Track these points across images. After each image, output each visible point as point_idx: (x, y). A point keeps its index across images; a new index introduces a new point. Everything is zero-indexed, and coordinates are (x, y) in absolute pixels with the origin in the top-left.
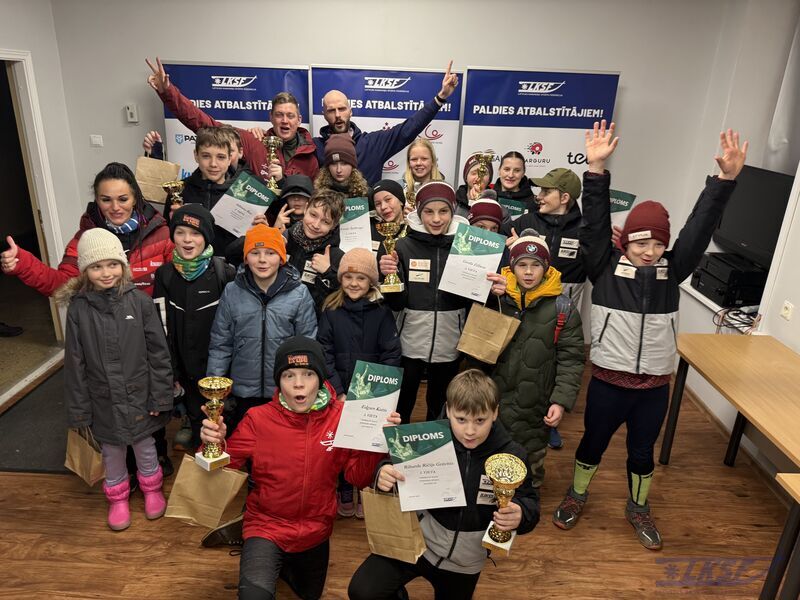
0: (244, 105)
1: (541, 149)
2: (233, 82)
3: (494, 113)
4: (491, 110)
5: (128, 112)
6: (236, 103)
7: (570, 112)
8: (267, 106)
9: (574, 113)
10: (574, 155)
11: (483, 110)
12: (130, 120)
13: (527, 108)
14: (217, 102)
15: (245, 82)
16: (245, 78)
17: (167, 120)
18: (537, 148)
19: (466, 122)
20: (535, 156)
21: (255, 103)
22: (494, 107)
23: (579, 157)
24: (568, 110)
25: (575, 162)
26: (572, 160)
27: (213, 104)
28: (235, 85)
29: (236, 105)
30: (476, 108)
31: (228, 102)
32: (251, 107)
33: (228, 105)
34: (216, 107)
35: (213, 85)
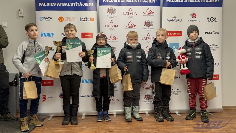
1: (196, 16)
3: (175, 1)
5: (20, 12)
6: (66, 3)
8: (79, 4)
9: (207, 1)
10: (210, 18)
11: (170, 1)
12: (20, 15)
14: (58, 3)
17: (36, 11)
18: (194, 16)
19: (163, 6)
20: (194, 19)
21: (74, 3)
23: (212, 18)
25: (211, 21)
26: (209, 20)
27: (56, 4)
29: (66, 4)
30: (167, 0)
31: (63, 3)
32: (72, 5)
33: (63, 4)
34: (57, 5)
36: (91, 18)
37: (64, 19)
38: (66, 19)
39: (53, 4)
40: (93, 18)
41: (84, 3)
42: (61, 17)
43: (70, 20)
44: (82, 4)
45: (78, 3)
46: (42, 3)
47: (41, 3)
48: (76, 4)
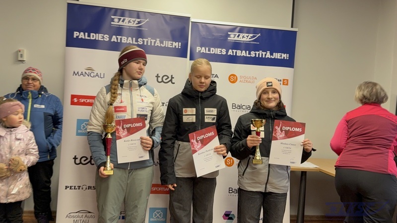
0: (249, 54)
2: (243, 37)
6: (244, 52)
8: (266, 55)
14: (230, 51)
15: (252, 37)
16: (252, 35)
21: (257, 53)
27: (227, 52)
28: (244, 39)
31: (238, 51)
32: (254, 55)
33: (238, 53)
34: (229, 54)
35: (229, 38)
36: (284, 80)
37: (239, 79)
38: (242, 79)
39: (221, 52)
40: (287, 80)
41: (274, 54)
42: (234, 75)
43: (248, 80)
44: (271, 55)
45: (264, 53)
46: (203, 48)
47: (200, 48)
48: (261, 54)
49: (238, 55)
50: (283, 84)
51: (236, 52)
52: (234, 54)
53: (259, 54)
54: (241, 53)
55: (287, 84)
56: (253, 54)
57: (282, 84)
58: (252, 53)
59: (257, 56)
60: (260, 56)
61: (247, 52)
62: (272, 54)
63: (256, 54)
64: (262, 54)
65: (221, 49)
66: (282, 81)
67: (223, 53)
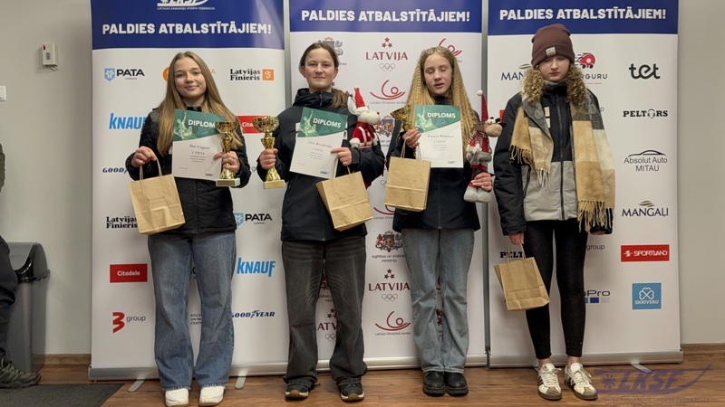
0: (199, 28)
1: (593, 61)
3: (527, 18)
4: (523, 14)
5: (44, 52)
6: (188, 25)
7: (625, 13)
8: (228, 28)
9: (630, 14)
10: (637, 66)
11: (512, 15)
12: (46, 62)
13: (568, 11)
17: (94, 51)
19: (490, 33)
20: (587, 71)
21: (213, 26)
22: (527, 11)
23: (645, 69)
24: (622, 11)
26: (636, 73)
27: (157, 28)
28: (187, 4)
29: (188, 29)
30: (503, 14)
31: (177, 25)
32: (207, 31)
33: (177, 29)
34: (161, 32)
35: (159, 5)
36: (264, 71)
39: (146, 29)
40: (272, 71)
41: (244, 25)
44: (237, 29)
45: (225, 25)
46: (114, 26)
47: (108, 26)
48: (219, 26)
49: (177, 32)
50: (265, 78)
51: (174, 28)
52: (171, 32)
53: (216, 28)
54: (184, 28)
55: (272, 79)
56: (205, 28)
57: (261, 78)
58: (203, 26)
59: (213, 32)
60: (219, 32)
61: (194, 25)
62: (239, 26)
63: (210, 28)
64: (222, 28)
65: (145, 25)
66: (261, 72)
67: (149, 31)
